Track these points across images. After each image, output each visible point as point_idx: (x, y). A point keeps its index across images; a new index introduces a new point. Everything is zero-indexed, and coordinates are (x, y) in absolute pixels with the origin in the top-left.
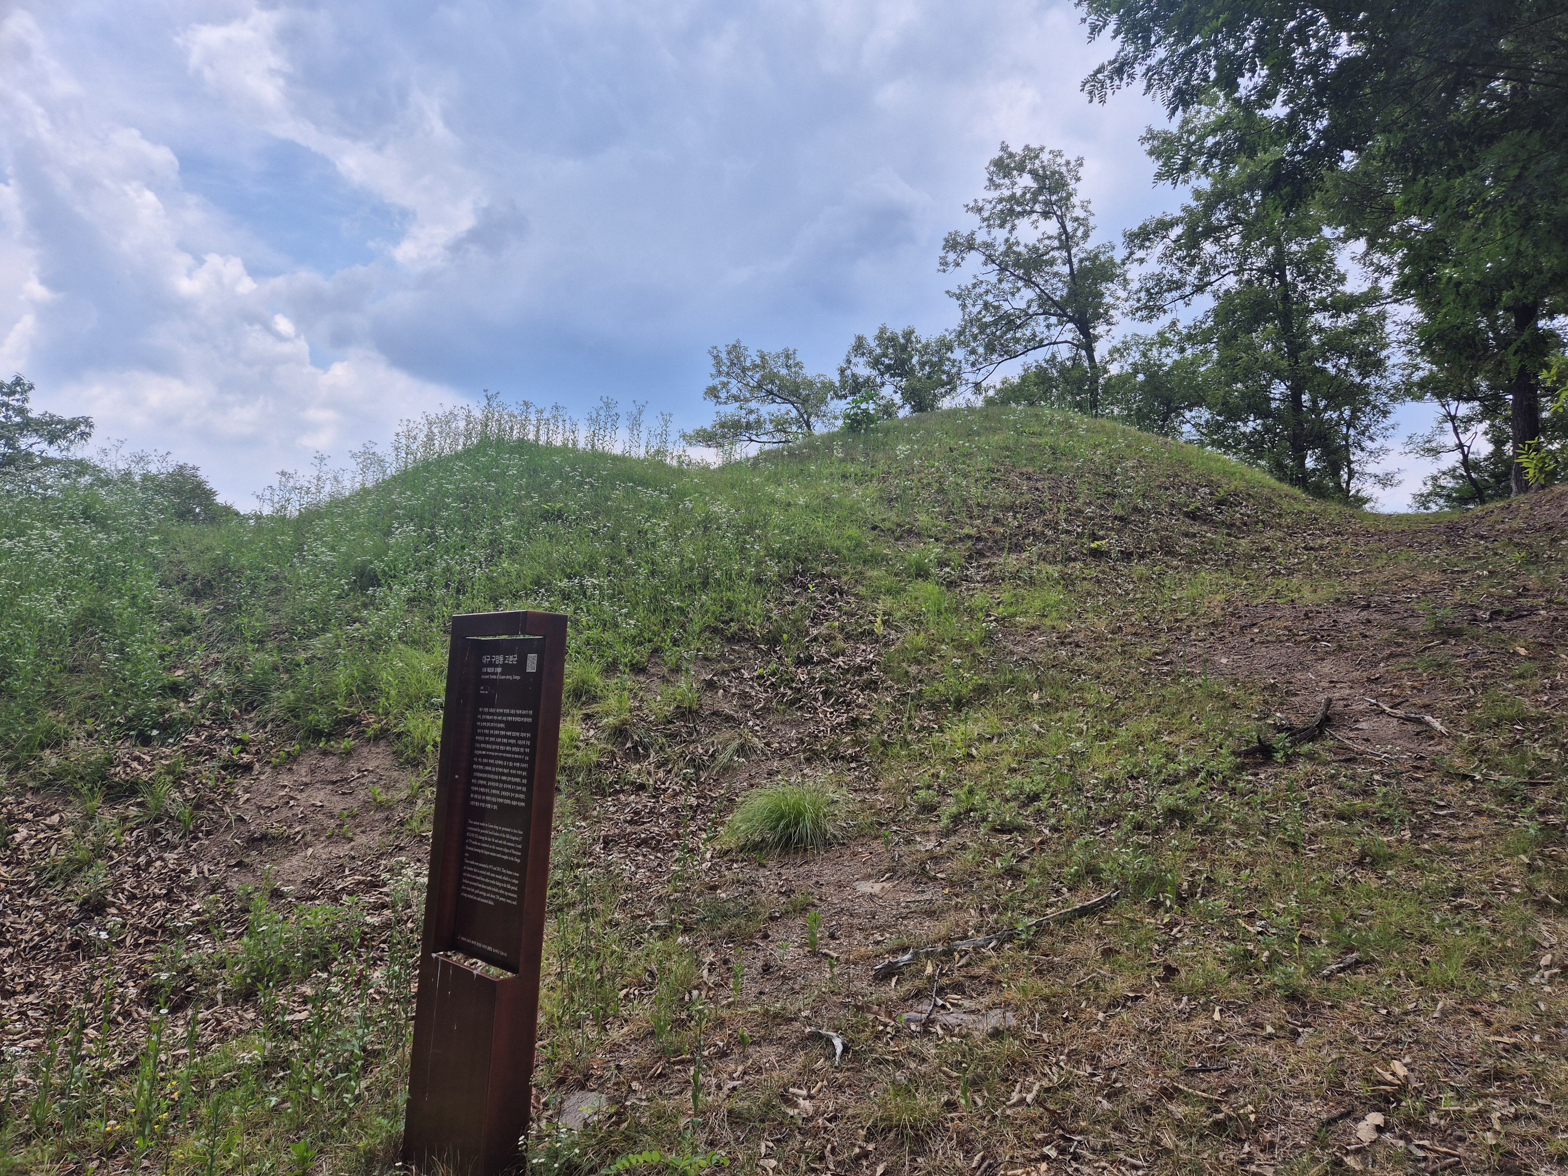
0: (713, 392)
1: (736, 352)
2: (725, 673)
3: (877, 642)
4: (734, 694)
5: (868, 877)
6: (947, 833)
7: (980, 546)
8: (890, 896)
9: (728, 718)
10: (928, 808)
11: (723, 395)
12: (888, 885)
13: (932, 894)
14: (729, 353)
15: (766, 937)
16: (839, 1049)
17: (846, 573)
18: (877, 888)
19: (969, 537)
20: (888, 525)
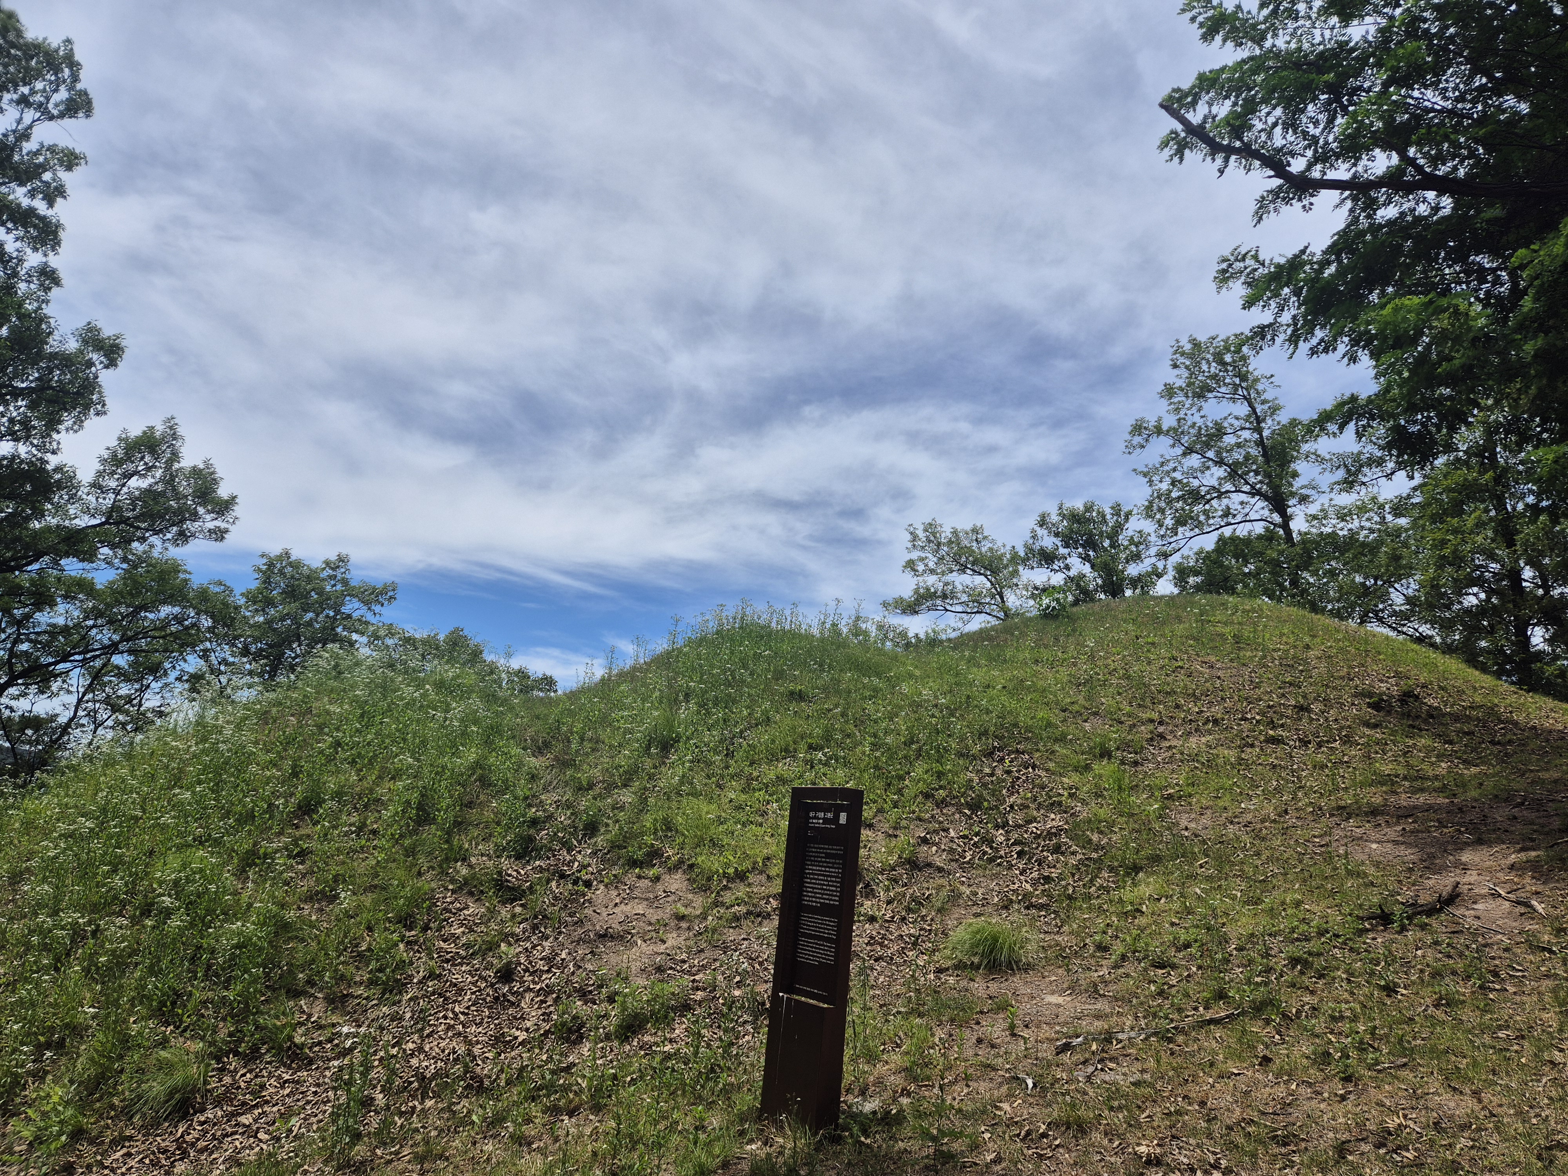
0: (910, 565)
1: (931, 528)
2: (936, 832)
3: (1065, 812)
4: (944, 850)
5: (1053, 993)
6: (1116, 966)
7: (1161, 729)
8: (1069, 1005)
9: (940, 870)
10: (1102, 948)
11: (921, 567)
12: (1069, 999)
13: (1102, 1005)
14: (926, 530)
15: (978, 1023)
16: (1030, 1085)
17: (1038, 750)
18: (1060, 1000)
19: (1152, 721)
20: (1076, 708)
